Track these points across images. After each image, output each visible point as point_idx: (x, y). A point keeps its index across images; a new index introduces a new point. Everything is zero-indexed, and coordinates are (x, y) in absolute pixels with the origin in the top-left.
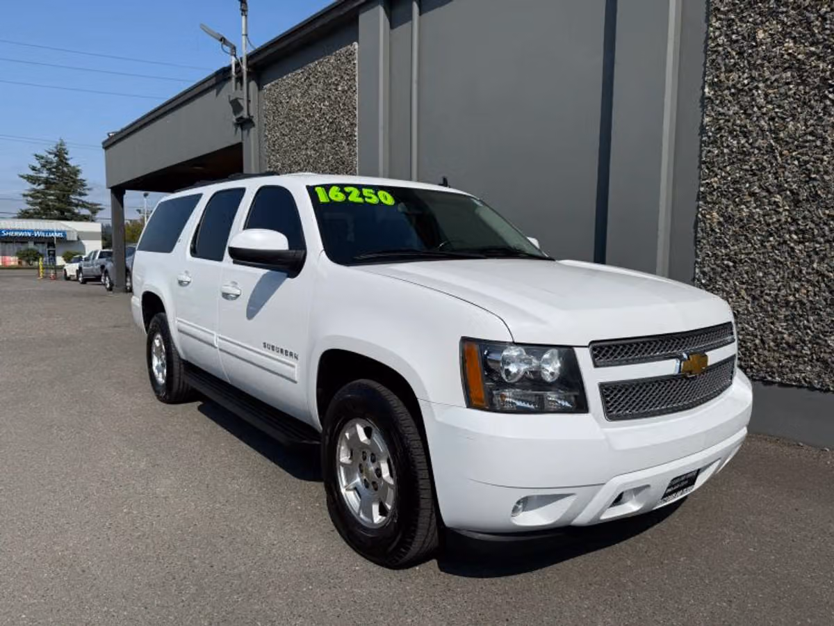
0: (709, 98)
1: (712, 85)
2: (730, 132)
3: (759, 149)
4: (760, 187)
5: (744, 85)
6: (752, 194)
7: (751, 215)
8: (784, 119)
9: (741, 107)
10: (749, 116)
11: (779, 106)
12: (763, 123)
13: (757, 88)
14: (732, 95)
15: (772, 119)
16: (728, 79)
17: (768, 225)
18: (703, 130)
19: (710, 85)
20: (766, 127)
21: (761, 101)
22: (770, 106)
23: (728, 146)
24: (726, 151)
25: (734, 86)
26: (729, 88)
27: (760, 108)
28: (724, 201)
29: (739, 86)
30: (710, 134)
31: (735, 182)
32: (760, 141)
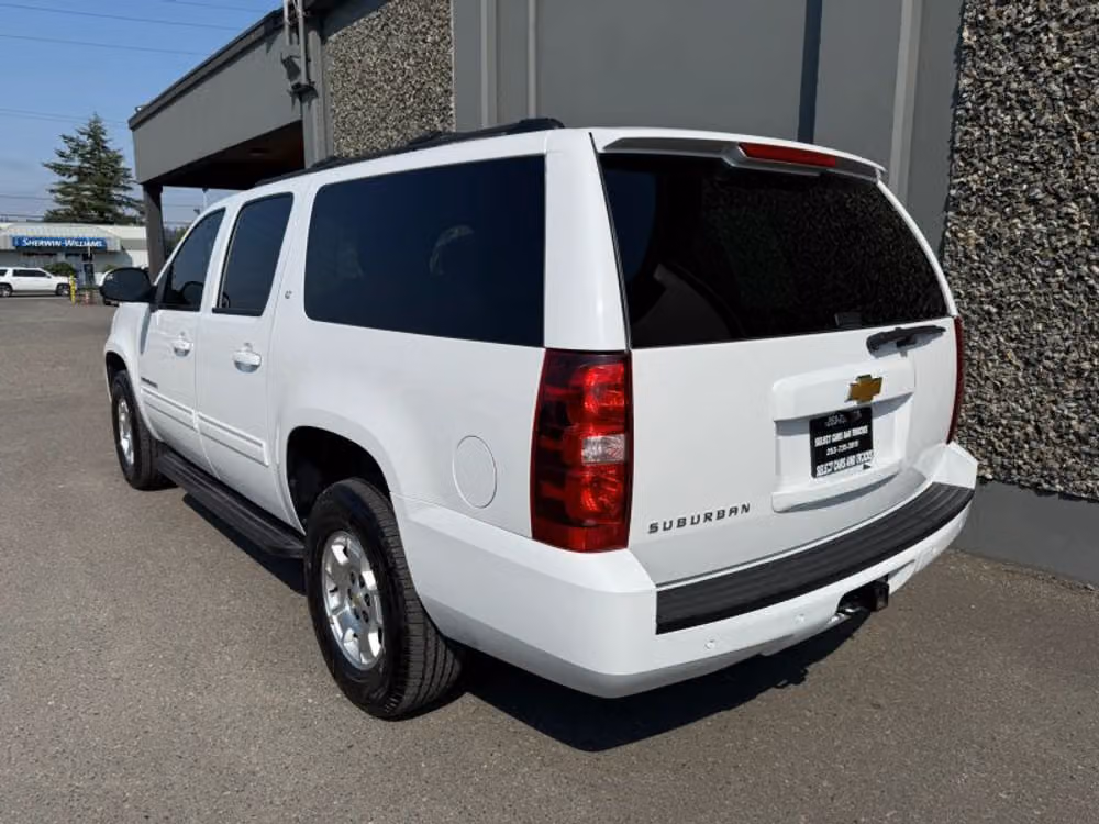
0: (970, 47)
1: (975, 25)
2: (1001, 102)
3: (1045, 128)
4: (1045, 190)
5: (1026, 25)
6: (1032, 201)
7: (1028, 235)
8: (1088, 80)
9: (1020, 62)
10: (1031, 76)
11: (1082, 60)
12: (1053, 87)
13: (1047, 29)
14: (1007, 41)
15: (1069, 80)
16: (1000, 15)
17: (1055, 250)
18: (957, 98)
19: (971, 26)
20: (1059, 94)
21: (1052, 51)
22: (1066, 60)
23: (996, 125)
24: (993, 131)
25: (1010, 27)
26: (1000, 31)
27: (1049, 63)
28: (986, 210)
29: (1018, 27)
30: (969, 105)
31: (1005, 182)
32: (1048, 116)
